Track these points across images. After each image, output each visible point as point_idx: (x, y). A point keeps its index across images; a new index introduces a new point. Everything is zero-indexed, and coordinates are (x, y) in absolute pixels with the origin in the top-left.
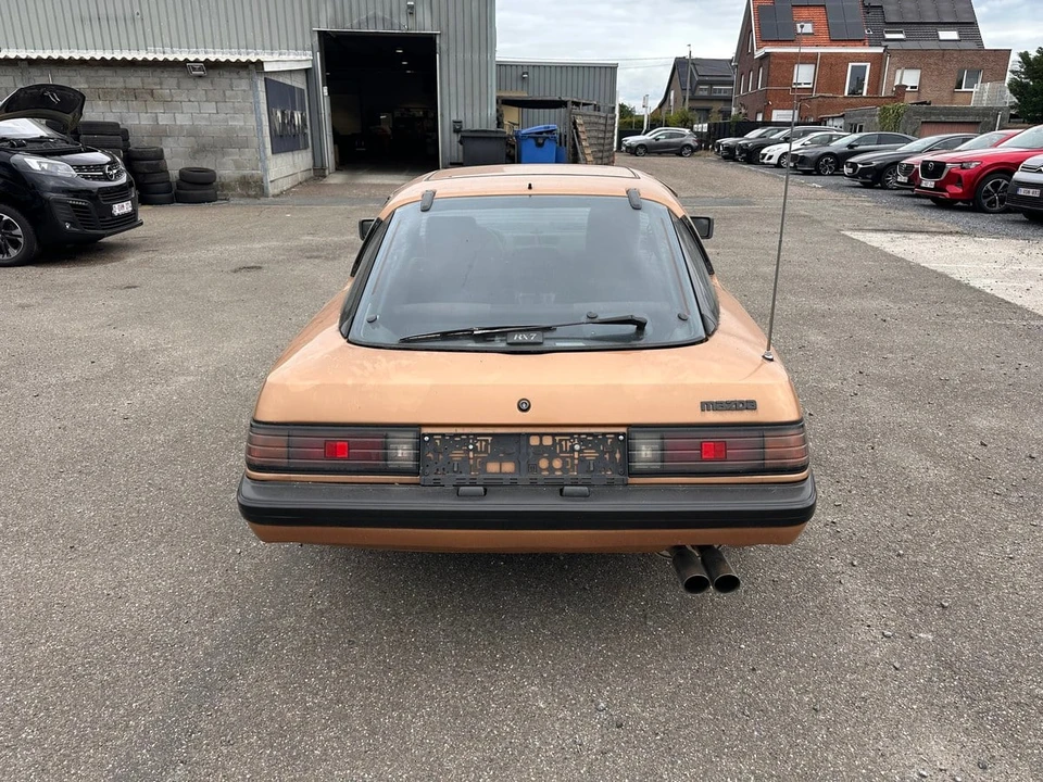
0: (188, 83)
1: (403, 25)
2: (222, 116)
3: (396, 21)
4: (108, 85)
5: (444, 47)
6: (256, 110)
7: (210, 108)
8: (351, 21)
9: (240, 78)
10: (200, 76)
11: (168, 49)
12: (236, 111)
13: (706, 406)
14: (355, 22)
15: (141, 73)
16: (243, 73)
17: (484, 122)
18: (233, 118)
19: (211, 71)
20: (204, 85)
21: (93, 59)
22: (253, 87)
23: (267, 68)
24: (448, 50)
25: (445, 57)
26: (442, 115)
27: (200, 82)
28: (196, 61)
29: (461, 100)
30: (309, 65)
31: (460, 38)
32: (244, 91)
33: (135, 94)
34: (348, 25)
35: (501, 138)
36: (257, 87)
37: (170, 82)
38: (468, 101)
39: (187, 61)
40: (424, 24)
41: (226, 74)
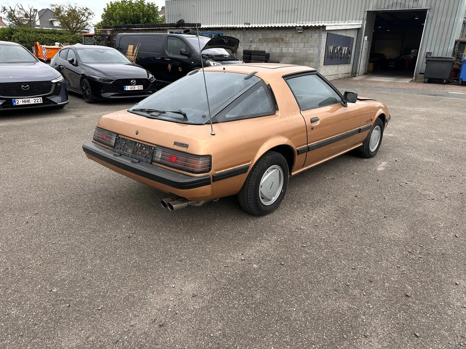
0: (296, 36)
1: (411, 6)
2: (305, 49)
3: (407, 4)
4: (269, 37)
5: (430, 15)
6: (319, 47)
7: (302, 45)
8: (385, 5)
9: (316, 33)
10: (301, 33)
11: (304, 22)
12: (311, 47)
13: (175, 143)
14: (386, 6)
15: (280, 32)
16: (317, 31)
17: (445, 53)
18: (309, 50)
19: (305, 30)
20: (301, 36)
21: (265, 27)
22: (320, 37)
23: (327, 28)
24: (432, 17)
25: (430, 21)
26: (421, 49)
27: (300, 35)
28: (300, 27)
29: (434, 42)
30: (360, 27)
31: (440, 11)
32: (316, 38)
33: (276, 40)
34: (383, 7)
35: (450, 61)
36: (321, 37)
37: (290, 34)
38: (438, 42)
39: (296, 26)
40: (422, 5)
41: (311, 31)
